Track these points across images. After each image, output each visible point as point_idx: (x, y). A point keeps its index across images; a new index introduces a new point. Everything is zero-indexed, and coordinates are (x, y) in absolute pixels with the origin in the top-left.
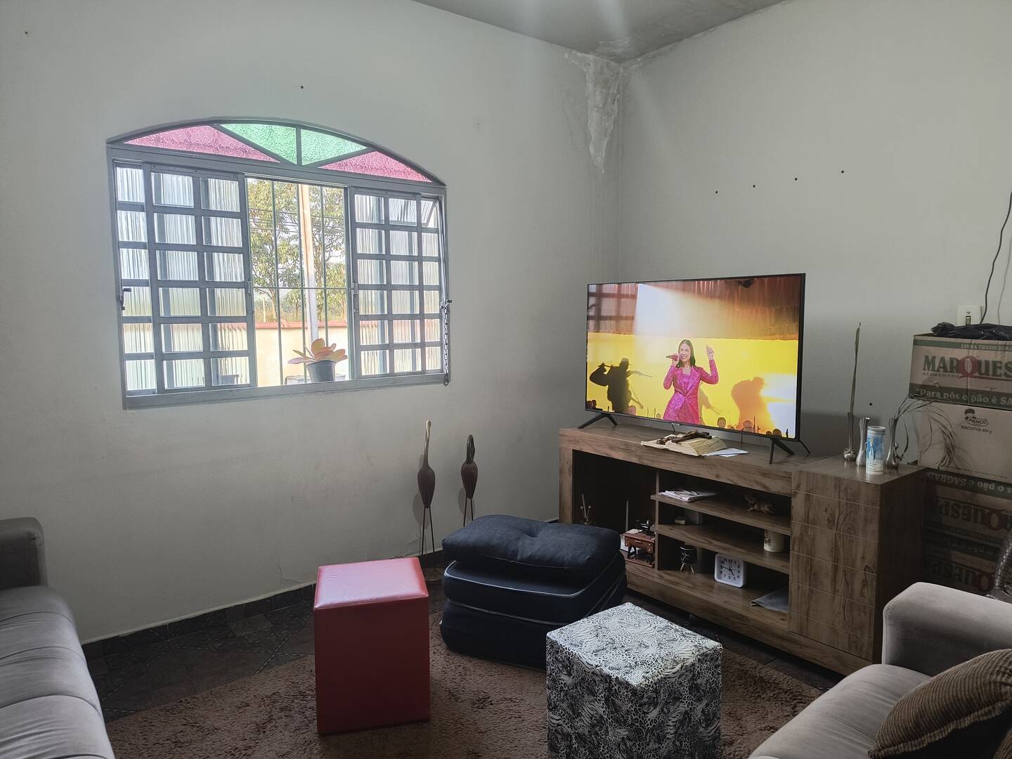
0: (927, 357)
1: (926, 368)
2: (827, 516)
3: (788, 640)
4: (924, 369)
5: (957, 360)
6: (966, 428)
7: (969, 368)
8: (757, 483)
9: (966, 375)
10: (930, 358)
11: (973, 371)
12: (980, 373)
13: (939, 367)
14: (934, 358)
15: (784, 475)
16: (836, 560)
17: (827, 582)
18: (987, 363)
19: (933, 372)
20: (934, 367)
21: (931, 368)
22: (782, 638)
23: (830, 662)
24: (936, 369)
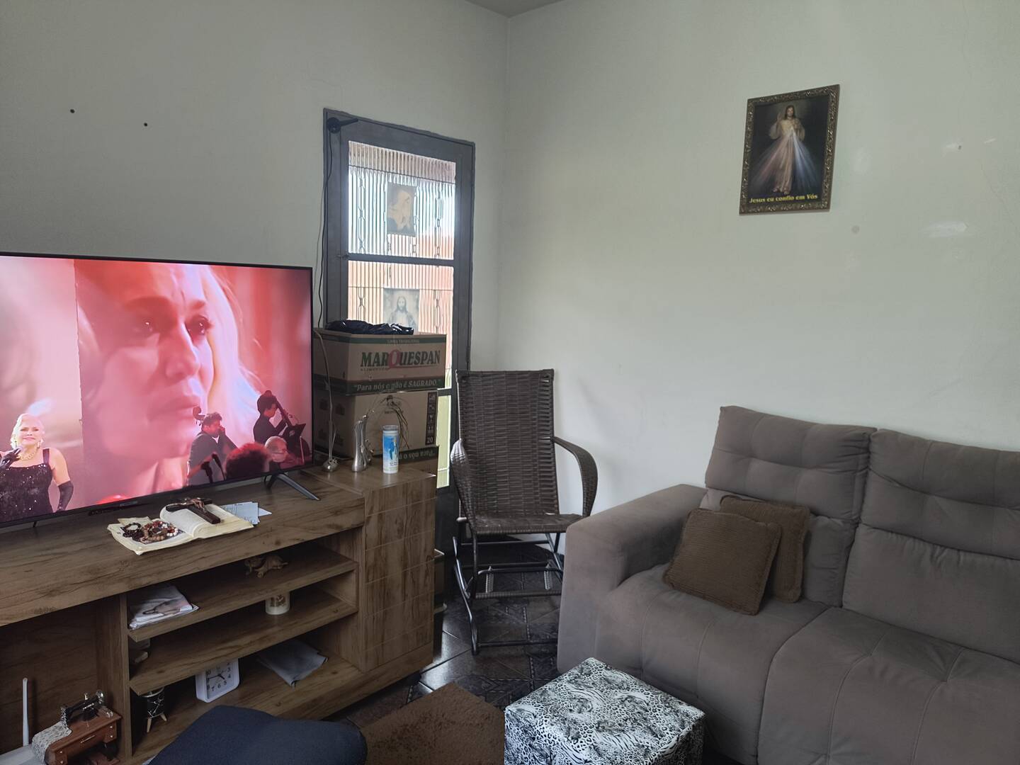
0: (364, 354)
1: (364, 364)
2: (396, 527)
4: (362, 366)
5: (387, 354)
6: (388, 413)
7: (394, 360)
9: (393, 366)
10: (367, 355)
11: (396, 363)
12: (401, 364)
13: (375, 362)
14: (370, 354)
15: (355, 504)
16: (405, 566)
17: (398, 594)
18: (406, 353)
19: (369, 367)
20: (370, 362)
21: (367, 365)
22: (360, 686)
23: (403, 671)
24: (372, 364)
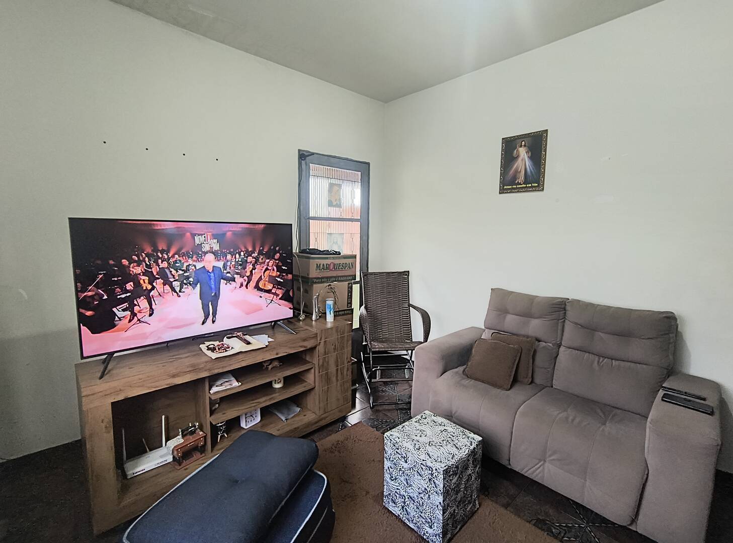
0: (317, 264)
2: (333, 347)
3: (321, 420)
4: (316, 270)
5: (328, 264)
6: (329, 292)
7: (332, 267)
8: (301, 347)
9: (331, 270)
12: (335, 269)
13: (322, 268)
14: (320, 264)
15: (313, 336)
16: (337, 366)
17: (334, 379)
18: (337, 264)
19: (320, 271)
20: (320, 268)
22: (316, 423)
23: (337, 416)
